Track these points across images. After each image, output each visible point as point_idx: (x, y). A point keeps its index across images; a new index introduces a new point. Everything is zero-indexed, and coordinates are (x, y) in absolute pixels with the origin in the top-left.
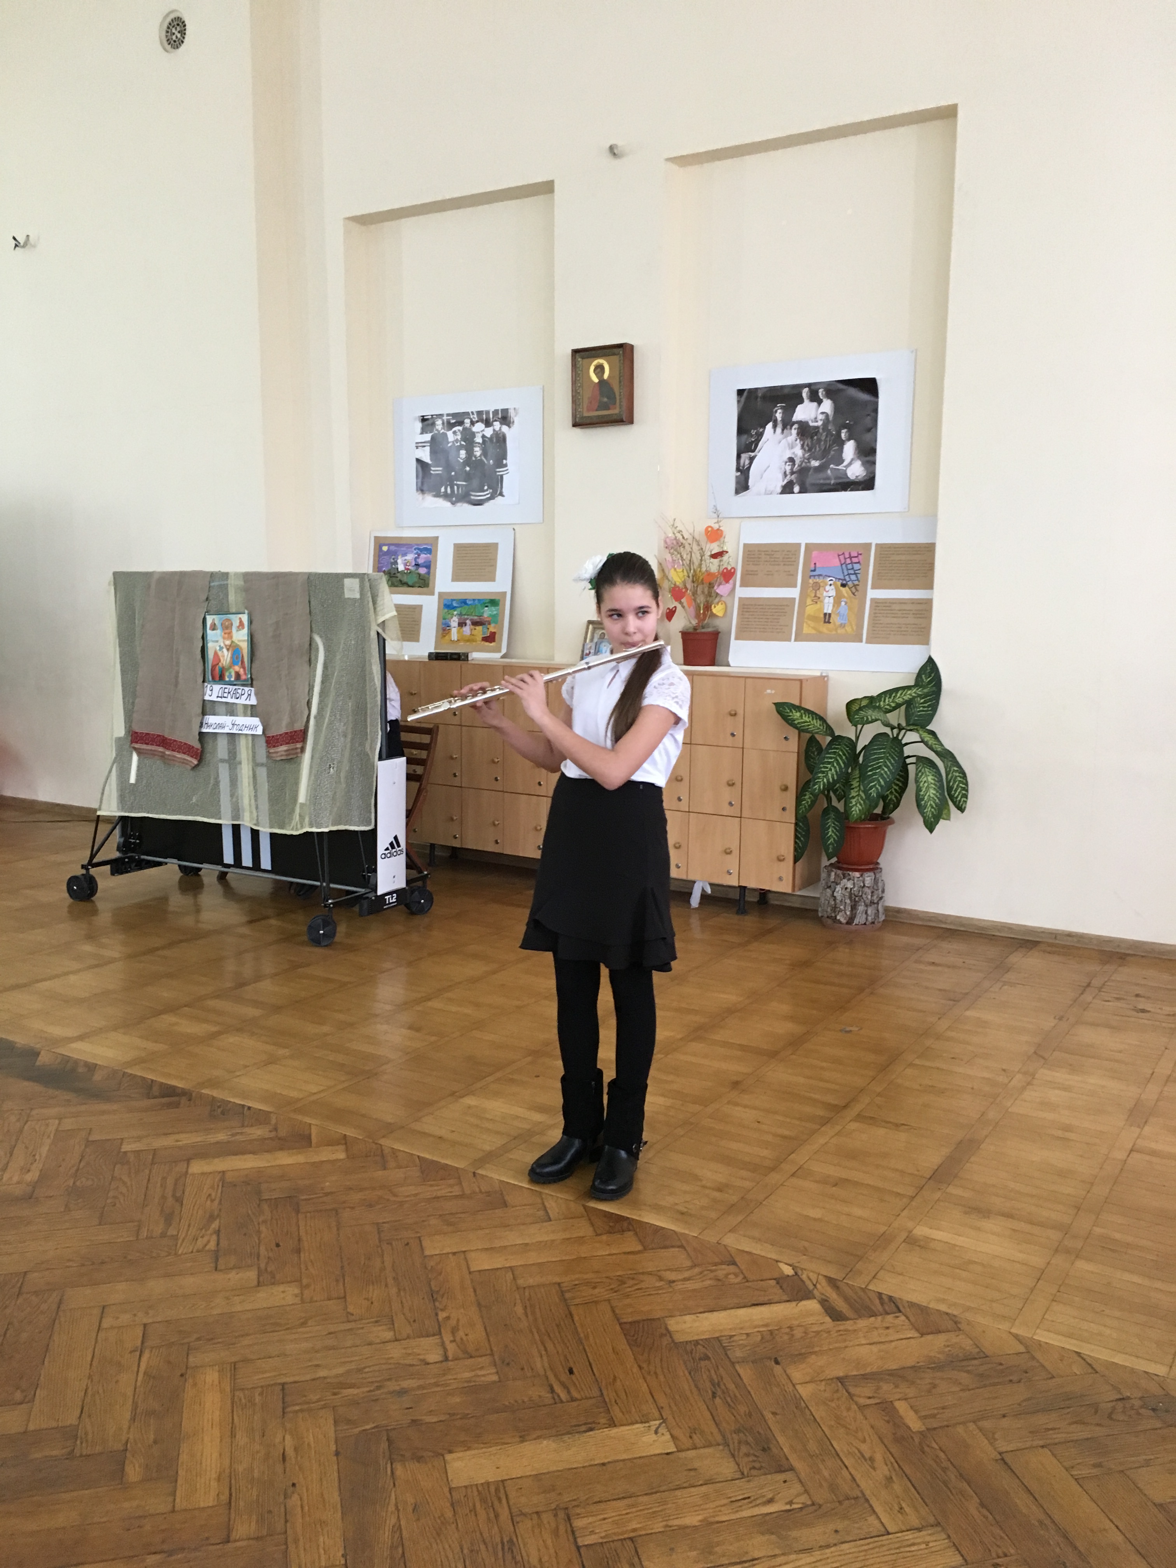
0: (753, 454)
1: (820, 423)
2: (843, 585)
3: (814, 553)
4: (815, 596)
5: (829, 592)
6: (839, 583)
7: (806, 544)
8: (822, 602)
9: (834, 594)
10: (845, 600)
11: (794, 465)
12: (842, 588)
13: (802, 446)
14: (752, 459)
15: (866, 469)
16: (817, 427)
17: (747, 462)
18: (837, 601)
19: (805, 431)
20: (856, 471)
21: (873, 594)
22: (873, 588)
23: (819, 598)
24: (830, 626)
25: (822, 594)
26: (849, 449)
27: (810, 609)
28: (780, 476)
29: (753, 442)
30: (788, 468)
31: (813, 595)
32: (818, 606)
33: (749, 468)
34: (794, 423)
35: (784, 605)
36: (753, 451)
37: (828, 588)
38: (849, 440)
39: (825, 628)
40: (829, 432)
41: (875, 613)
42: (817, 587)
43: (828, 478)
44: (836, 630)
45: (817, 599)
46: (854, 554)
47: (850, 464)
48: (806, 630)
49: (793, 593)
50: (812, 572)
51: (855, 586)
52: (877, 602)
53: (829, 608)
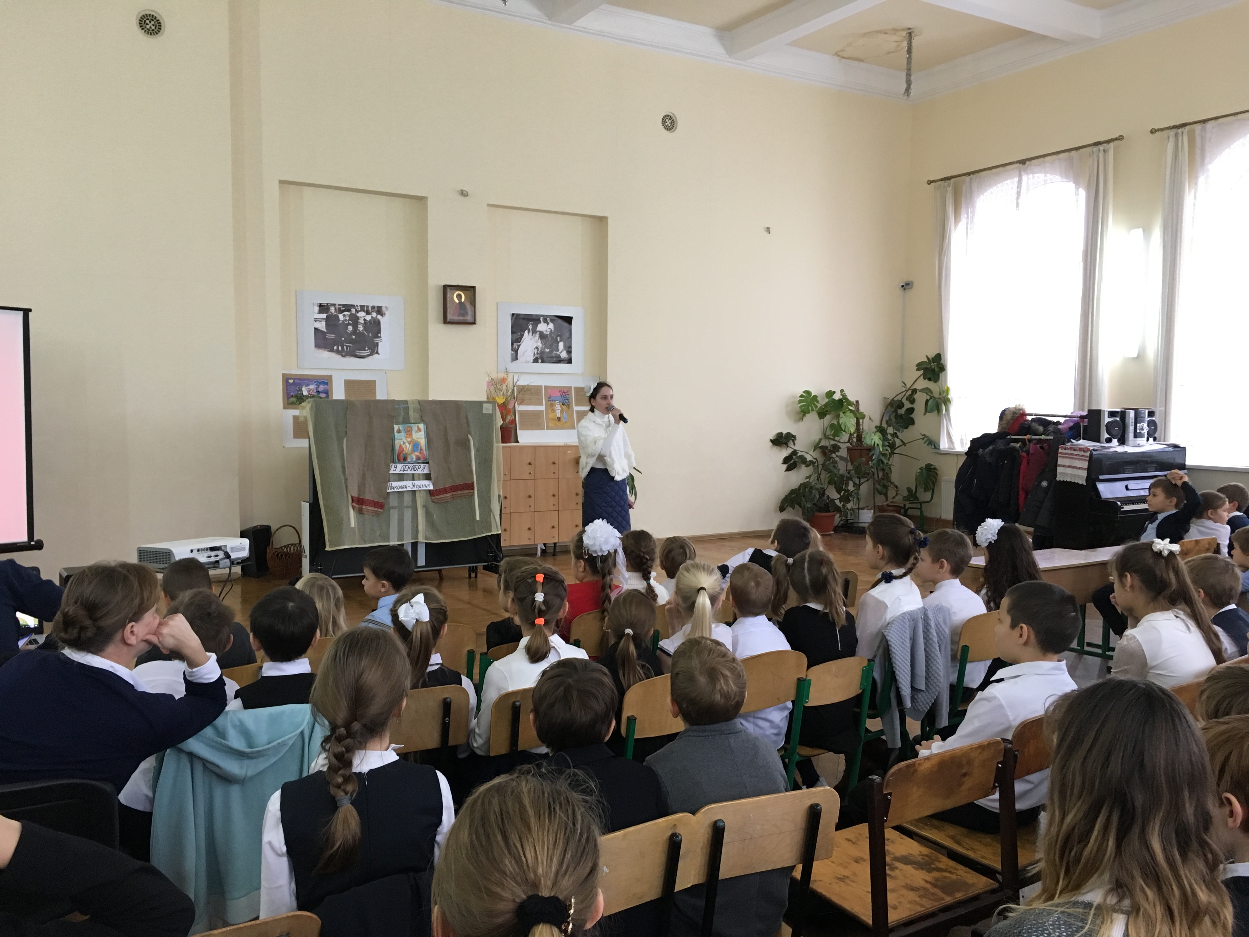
0: (519, 344)
1: (548, 333)
2: (563, 405)
3: (549, 390)
5: (558, 407)
6: (561, 404)
7: (545, 386)
8: (555, 412)
9: (560, 408)
10: (565, 411)
11: (538, 350)
13: (541, 342)
14: (519, 346)
15: (568, 354)
16: (547, 335)
17: (517, 347)
18: (562, 411)
19: (542, 336)
20: (564, 355)
21: (576, 408)
22: (576, 406)
24: (561, 423)
25: (555, 409)
26: (561, 345)
27: (551, 415)
28: (532, 355)
29: (518, 339)
30: (536, 352)
32: (554, 414)
33: (517, 350)
34: (537, 332)
35: (538, 414)
36: (520, 342)
37: (557, 406)
38: (561, 341)
39: (558, 423)
40: (552, 338)
42: (552, 405)
43: (552, 357)
45: (553, 411)
46: (566, 391)
47: (561, 352)
48: (551, 424)
49: (542, 408)
50: (549, 399)
51: (568, 405)
52: (578, 412)
53: (559, 415)
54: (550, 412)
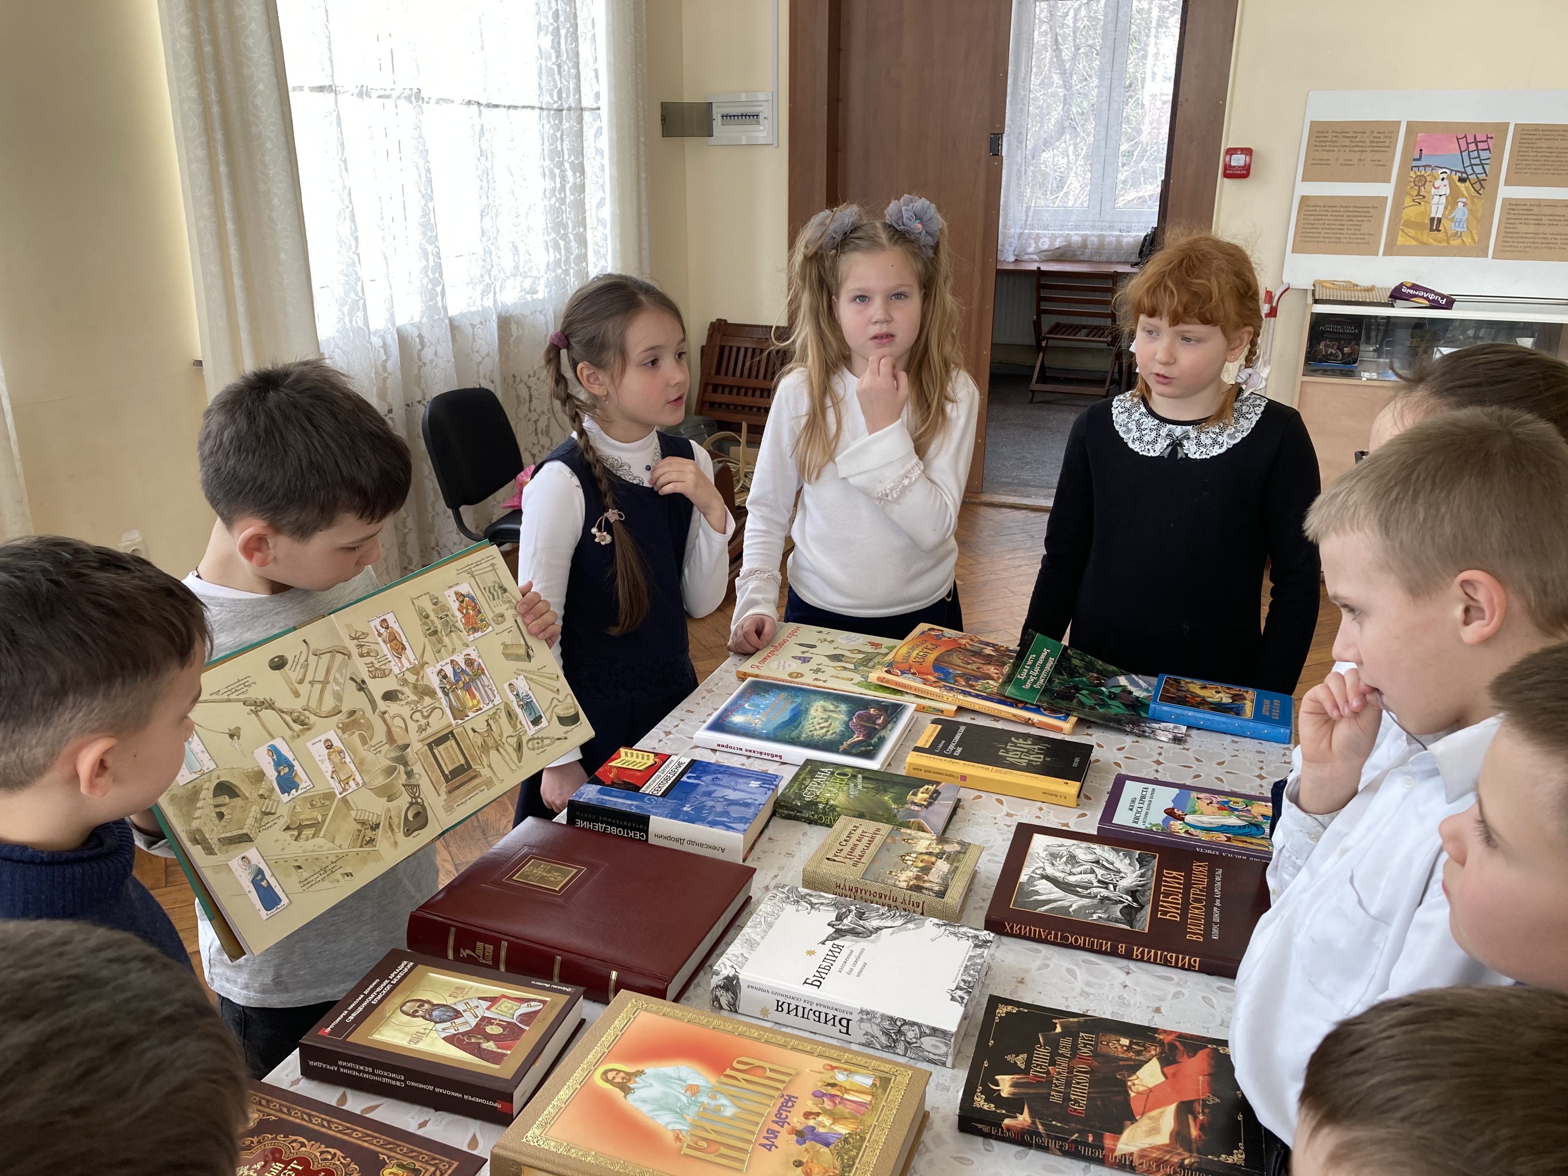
2: (1462, 180)
3: (1421, 135)
4: (1418, 195)
5: (1441, 188)
6: (1456, 178)
7: (1410, 123)
8: (1429, 202)
9: (1448, 193)
10: (1464, 200)
12: (1459, 184)
18: (1452, 201)
22: (1505, 185)
23: (1424, 197)
25: (1429, 192)
27: (1411, 212)
31: (1416, 193)
32: (1421, 208)
35: (1366, 208)
37: (1438, 183)
41: (1508, 219)
42: (1421, 182)
44: (1448, 241)
45: (1421, 198)
46: (1482, 137)
48: (1402, 240)
49: (1386, 190)
50: (1417, 161)
51: (1479, 181)
52: (1511, 205)
53: (1437, 209)
54: (1408, 201)
